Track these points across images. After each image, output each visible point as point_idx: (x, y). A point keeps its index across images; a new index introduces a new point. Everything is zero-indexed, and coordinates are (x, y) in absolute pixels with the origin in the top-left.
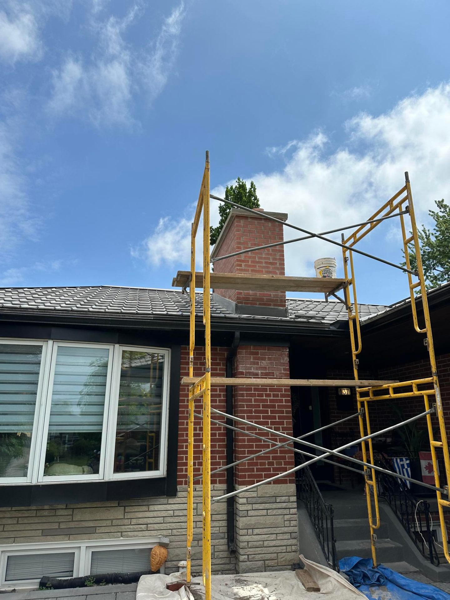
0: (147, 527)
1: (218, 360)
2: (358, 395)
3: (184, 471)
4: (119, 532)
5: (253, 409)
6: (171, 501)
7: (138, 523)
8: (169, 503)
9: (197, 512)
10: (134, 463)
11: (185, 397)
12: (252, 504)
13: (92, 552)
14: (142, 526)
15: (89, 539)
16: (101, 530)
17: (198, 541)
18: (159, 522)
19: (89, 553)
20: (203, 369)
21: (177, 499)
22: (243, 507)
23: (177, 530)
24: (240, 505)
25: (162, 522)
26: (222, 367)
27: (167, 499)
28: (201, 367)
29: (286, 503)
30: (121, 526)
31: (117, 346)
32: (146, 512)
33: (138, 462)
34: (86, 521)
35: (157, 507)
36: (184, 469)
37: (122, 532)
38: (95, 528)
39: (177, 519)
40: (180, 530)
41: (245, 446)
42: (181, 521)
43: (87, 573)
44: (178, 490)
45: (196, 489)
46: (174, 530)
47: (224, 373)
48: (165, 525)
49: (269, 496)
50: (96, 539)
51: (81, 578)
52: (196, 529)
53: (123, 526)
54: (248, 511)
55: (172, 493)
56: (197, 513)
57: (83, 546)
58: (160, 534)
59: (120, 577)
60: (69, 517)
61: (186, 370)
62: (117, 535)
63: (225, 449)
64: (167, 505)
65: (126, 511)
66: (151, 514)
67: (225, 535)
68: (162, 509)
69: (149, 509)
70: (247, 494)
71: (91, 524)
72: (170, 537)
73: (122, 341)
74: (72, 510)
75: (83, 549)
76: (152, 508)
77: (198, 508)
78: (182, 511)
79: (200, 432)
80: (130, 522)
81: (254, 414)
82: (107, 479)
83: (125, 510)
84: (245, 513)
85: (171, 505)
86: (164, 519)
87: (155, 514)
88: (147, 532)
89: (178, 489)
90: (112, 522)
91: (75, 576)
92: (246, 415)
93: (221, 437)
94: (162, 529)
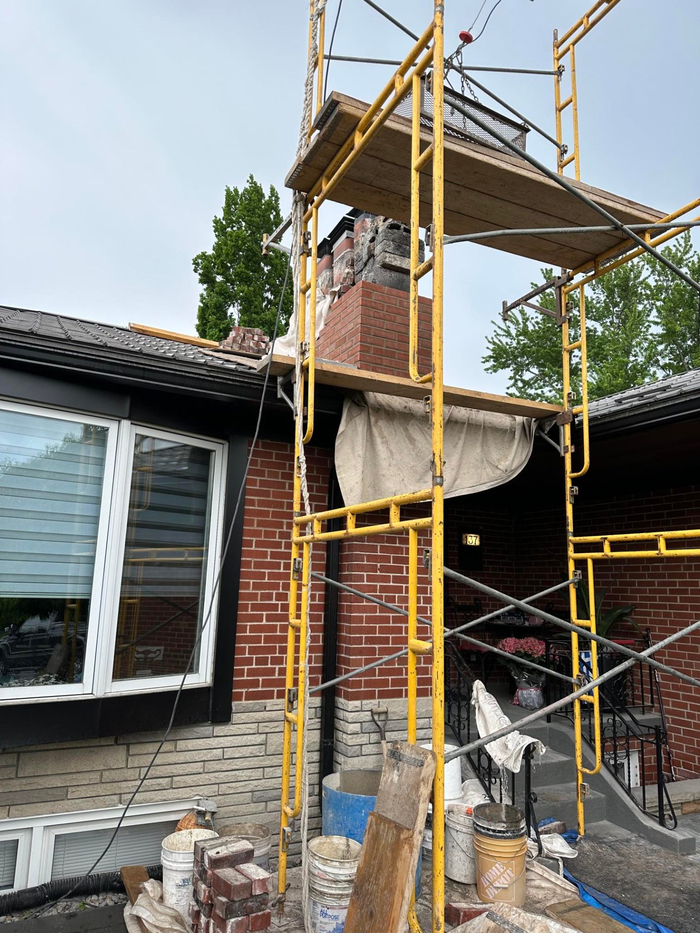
0: (172, 781)
1: (315, 472)
2: (571, 548)
3: (245, 674)
4: (115, 794)
5: (379, 565)
6: (219, 730)
7: (154, 776)
8: (215, 735)
9: (266, 749)
10: (141, 658)
11: (253, 537)
12: (369, 733)
13: (57, 837)
14: (161, 780)
15: (53, 813)
16: (79, 792)
17: (266, 802)
18: (195, 771)
19: (49, 838)
20: (287, 486)
21: (232, 727)
22: (354, 740)
23: (228, 785)
24: (350, 736)
25: (201, 770)
26: (321, 484)
27: (211, 728)
28: (285, 483)
29: (426, 730)
30: (119, 783)
31: (126, 423)
32: (170, 754)
33: (149, 656)
34: (48, 775)
35: (191, 744)
36: (246, 671)
37: (121, 794)
38: (65, 789)
39: (229, 764)
40: (233, 785)
41: (361, 630)
42: (237, 767)
43: (45, 879)
44: (233, 711)
45: (265, 707)
46: (223, 785)
47: (325, 496)
48: (207, 776)
49: (398, 718)
50: (67, 811)
51: (33, 890)
52: (264, 781)
53: (124, 783)
54: (361, 745)
55: (223, 716)
56: (266, 752)
57: (38, 826)
58: (196, 793)
59: (115, 881)
60: (8, 770)
61: (256, 486)
62: (111, 800)
63: (321, 634)
64: (211, 739)
65: (131, 753)
66: (181, 757)
67: (314, 788)
68: (202, 748)
69: (176, 747)
70: (362, 715)
71: (57, 782)
72: (215, 798)
73: (136, 416)
74: (16, 755)
75: (38, 832)
76: (181, 745)
77: (268, 743)
78: (239, 748)
79: (277, 602)
80: (137, 775)
81: (378, 573)
82: (99, 694)
83: (128, 750)
84: (357, 750)
85: (218, 738)
86: (204, 765)
87: (188, 756)
88: (171, 791)
89: (234, 708)
90: (101, 776)
91: (18, 886)
92: (365, 574)
93: (315, 613)
94: (201, 784)
